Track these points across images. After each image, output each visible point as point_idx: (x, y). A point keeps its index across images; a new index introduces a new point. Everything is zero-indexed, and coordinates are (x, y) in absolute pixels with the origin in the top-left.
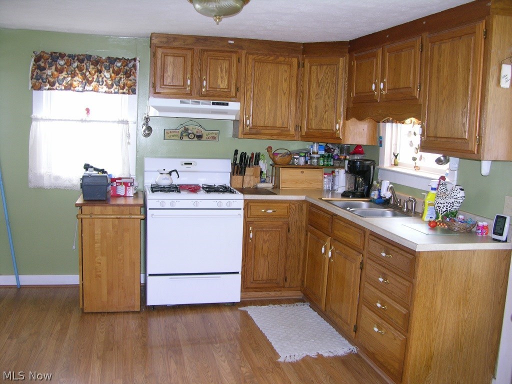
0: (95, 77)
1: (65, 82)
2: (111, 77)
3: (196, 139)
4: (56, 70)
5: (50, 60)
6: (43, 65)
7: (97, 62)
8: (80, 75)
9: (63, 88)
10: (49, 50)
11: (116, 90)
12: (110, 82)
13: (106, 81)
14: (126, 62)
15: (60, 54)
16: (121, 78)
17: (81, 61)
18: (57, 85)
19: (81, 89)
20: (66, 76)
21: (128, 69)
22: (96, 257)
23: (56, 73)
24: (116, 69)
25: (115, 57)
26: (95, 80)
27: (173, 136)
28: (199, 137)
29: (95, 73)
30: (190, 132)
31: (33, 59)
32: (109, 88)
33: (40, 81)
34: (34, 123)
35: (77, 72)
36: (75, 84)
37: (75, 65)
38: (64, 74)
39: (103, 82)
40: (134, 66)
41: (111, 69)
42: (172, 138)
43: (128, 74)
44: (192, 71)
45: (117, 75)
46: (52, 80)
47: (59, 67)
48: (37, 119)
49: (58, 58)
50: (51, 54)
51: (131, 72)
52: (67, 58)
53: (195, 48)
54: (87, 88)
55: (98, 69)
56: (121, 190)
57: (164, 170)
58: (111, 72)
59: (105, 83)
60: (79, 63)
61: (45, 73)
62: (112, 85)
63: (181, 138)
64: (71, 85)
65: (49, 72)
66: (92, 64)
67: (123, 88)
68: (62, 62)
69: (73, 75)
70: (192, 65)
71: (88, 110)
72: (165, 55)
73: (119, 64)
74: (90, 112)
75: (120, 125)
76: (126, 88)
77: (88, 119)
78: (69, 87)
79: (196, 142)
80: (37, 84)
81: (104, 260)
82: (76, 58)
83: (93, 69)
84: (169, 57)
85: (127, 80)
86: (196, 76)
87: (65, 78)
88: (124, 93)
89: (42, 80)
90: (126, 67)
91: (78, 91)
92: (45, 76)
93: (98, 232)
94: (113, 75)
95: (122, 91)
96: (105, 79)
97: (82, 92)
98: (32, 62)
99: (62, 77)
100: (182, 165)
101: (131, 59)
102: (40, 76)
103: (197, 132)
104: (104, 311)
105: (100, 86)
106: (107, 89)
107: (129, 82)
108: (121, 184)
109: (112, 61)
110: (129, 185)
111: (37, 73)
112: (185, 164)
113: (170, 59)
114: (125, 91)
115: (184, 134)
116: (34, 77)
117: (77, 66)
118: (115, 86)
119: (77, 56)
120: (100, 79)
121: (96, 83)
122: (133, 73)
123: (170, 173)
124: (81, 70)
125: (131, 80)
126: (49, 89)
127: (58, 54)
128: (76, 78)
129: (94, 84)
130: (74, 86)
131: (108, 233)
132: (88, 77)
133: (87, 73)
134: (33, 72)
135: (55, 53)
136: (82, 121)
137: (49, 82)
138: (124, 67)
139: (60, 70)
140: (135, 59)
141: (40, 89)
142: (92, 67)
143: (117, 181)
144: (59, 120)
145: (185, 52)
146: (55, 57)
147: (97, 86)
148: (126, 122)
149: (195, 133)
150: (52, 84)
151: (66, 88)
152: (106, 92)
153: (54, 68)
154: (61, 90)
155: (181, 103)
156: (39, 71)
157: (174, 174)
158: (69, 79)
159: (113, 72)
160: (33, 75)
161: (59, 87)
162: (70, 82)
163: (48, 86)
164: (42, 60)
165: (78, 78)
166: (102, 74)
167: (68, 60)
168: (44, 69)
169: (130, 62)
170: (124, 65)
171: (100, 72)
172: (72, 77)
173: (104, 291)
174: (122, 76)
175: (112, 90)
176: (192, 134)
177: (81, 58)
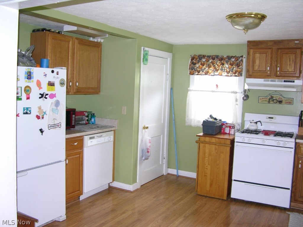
0: (220, 67)
1: (205, 71)
2: (229, 67)
3: (278, 103)
4: (201, 64)
5: (198, 59)
6: (195, 62)
7: (221, 59)
8: (212, 66)
9: (204, 74)
10: (198, 54)
11: (231, 74)
12: (228, 70)
13: (226, 69)
14: (237, 58)
15: (203, 56)
16: (234, 67)
17: (213, 59)
18: (201, 72)
19: (213, 74)
20: (206, 67)
21: (238, 62)
22: (205, 165)
23: (201, 66)
24: (232, 62)
25: (231, 56)
26: (220, 69)
27: (264, 101)
28: (280, 102)
29: (220, 65)
30: (274, 99)
31: (190, 59)
32: (228, 73)
33: (193, 70)
34: (189, 92)
35: (211, 65)
36: (210, 71)
37: (211, 61)
38: (205, 67)
39: (224, 70)
40: (242, 60)
41: (229, 63)
42: (263, 102)
43: (238, 65)
44: (271, 62)
45: (232, 66)
46: (199, 70)
47: (202, 63)
48: (190, 90)
49: (202, 58)
50: (199, 56)
51: (240, 64)
52: (207, 57)
53: (273, 47)
54: (216, 73)
55: (222, 62)
56: (227, 130)
57: (253, 120)
58: (229, 64)
59: (225, 71)
60: (212, 60)
61: (196, 66)
62: (229, 72)
63: (269, 102)
64: (208, 72)
65: (197, 65)
66: (219, 60)
67: (235, 73)
68: (204, 60)
69: (209, 67)
70: (271, 58)
71: (217, 86)
72: (254, 53)
73: (233, 60)
74: (218, 87)
75: (233, 94)
76: (237, 73)
77: (217, 90)
78: (206, 73)
79: (278, 105)
80: (192, 72)
81: (209, 167)
82: (211, 57)
83: (220, 63)
84: (257, 54)
85: (238, 69)
86: (273, 65)
87: (205, 68)
88: (236, 76)
89: (194, 70)
90: (237, 61)
91: (212, 75)
92: (196, 68)
93: (207, 151)
94: (230, 66)
95: (234, 75)
96: (226, 68)
97: (213, 75)
98: (190, 61)
99: (204, 68)
100: (267, 118)
101: (240, 57)
102: (194, 68)
103: (279, 99)
104: (208, 196)
105: (223, 72)
106: (227, 74)
107: (239, 70)
108: (227, 126)
109: (229, 58)
110: (232, 127)
111: (192, 66)
112: (269, 118)
113: (257, 55)
114: (236, 75)
115: (271, 100)
116: (191, 68)
117: (211, 62)
118: (231, 72)
119: (212, 56)
120: (223, 69)
121: (220, 71)
122: (241, 64)
123: (256, 123)
124: (213, 63)
125: (240, 69)
126: (197, 75)
127: (202, 56)
128: (211, 68)
129: (219, 71)
130: (209, 73)
131: (212, 153)
132: (216, 67)
133: (216, 66)
134: (190, 65)
135: (201, 55)
136: (212, 91)
137: (197, 71)
138: (236, 61)
139: (203, 64)
140: (242, 56)
141: (193, 74)
142: (219, 62)
143: (225, 125)
144: (201, 91)
145: (266, 50)
146: (201, 57)
147: (221, 72)
148: (236, 93)
149: (277, 99)
150: (199, 72)
151: (206, 74)
152: (226, 76)
153: (200, 63)
154: (203, 75)
155: (264, 81)
156: (193, 65)
157: (259, 123)
158: (207, 69)
159: (230, 65)
160: (190, 67)
161: (202, 73)
162: (207, 71)
163: (197, 73)
164: (195, 59)
165: (212, 68)
166: (224, 66)
167: (207, 58)
168: (195, 64)
169: (239, 58)
170: (236, 60)
171: (223, 64)
172: (209, 68)
173: (208, 185)
174: (235, 66)
175: (229, 74)
176: (276, 100)
177: (213, 57)
